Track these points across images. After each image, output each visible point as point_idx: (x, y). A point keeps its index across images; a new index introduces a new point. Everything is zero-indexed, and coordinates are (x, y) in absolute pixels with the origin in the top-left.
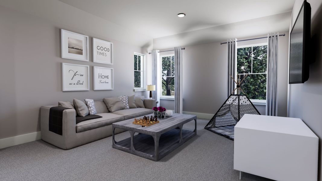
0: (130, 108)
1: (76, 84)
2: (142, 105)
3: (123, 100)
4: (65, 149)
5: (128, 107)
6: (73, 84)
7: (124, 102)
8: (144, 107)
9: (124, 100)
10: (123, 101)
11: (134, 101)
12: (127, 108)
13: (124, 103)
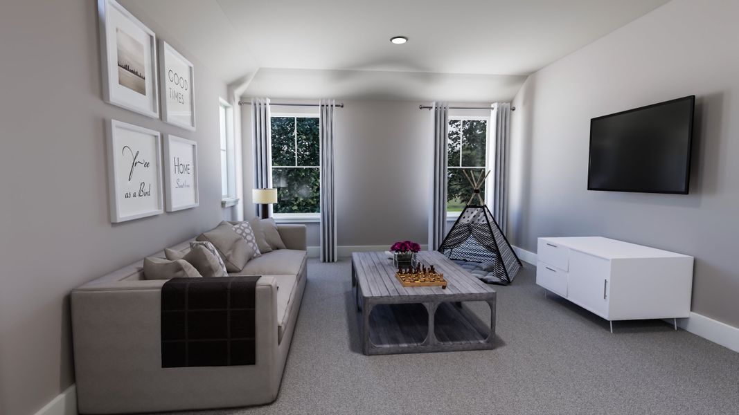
0: (262, 253)
1: (137, 195)
2: (279, 242)
3: (244, 234)
4: (270, 401)
5: (258, 252)
6: (132, 195)
7: (249, 238)
8: (284, 246)
9: (247, 234)
10: (245, 238)
11: (263, 234)
12: (258, 256)
13: (249, 241)
